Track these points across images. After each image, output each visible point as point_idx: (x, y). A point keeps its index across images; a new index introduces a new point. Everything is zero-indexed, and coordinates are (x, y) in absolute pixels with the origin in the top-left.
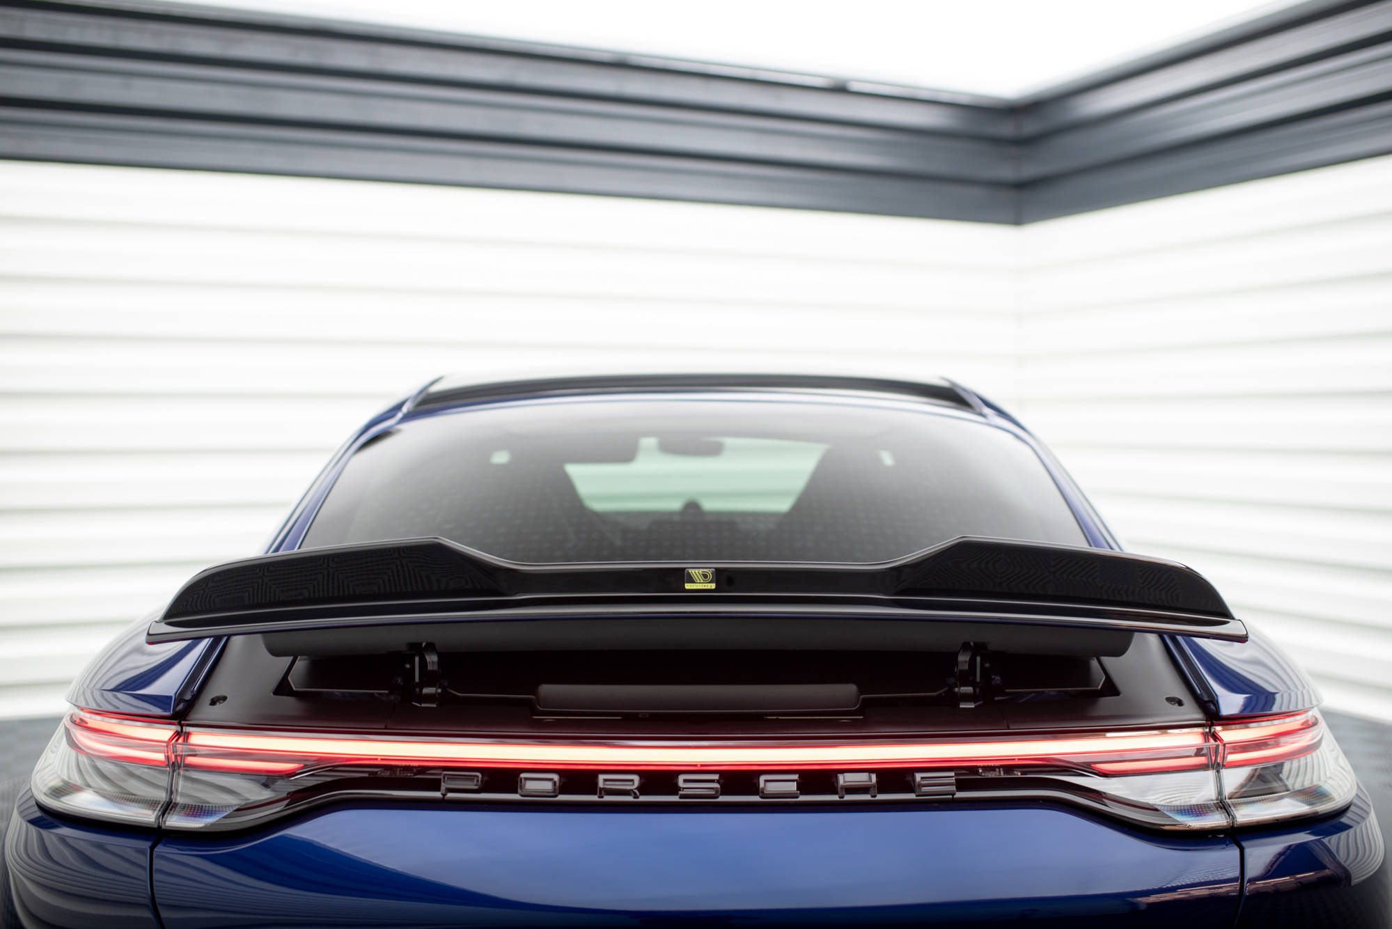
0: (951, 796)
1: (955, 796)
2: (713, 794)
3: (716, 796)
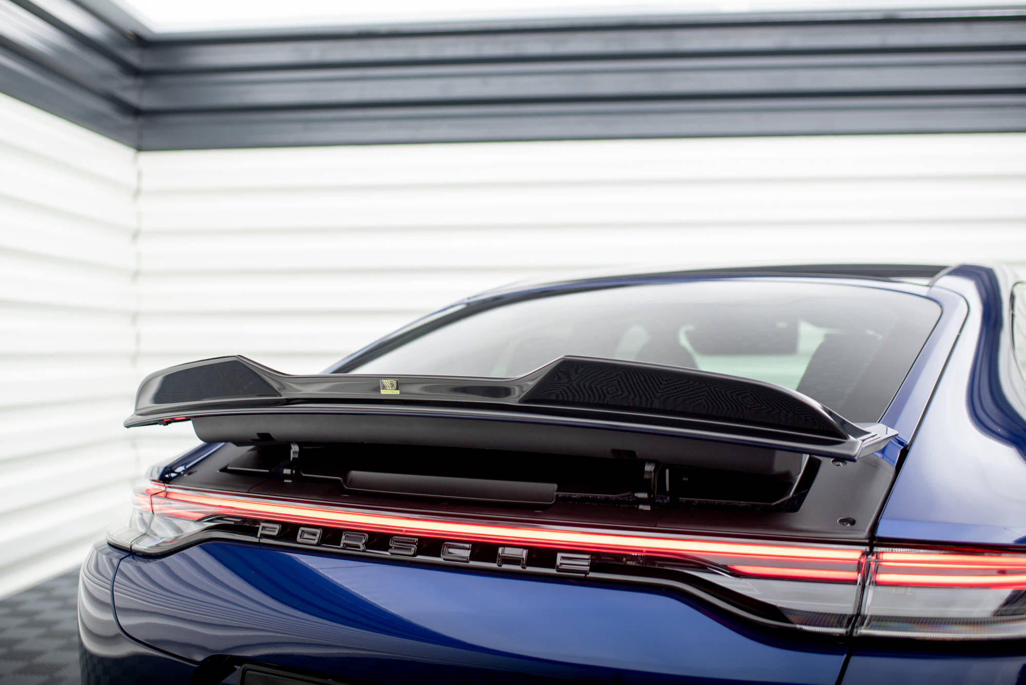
0: (584, 575)
1: (587, 576)
2: (412, 553)
3: (414, 555)
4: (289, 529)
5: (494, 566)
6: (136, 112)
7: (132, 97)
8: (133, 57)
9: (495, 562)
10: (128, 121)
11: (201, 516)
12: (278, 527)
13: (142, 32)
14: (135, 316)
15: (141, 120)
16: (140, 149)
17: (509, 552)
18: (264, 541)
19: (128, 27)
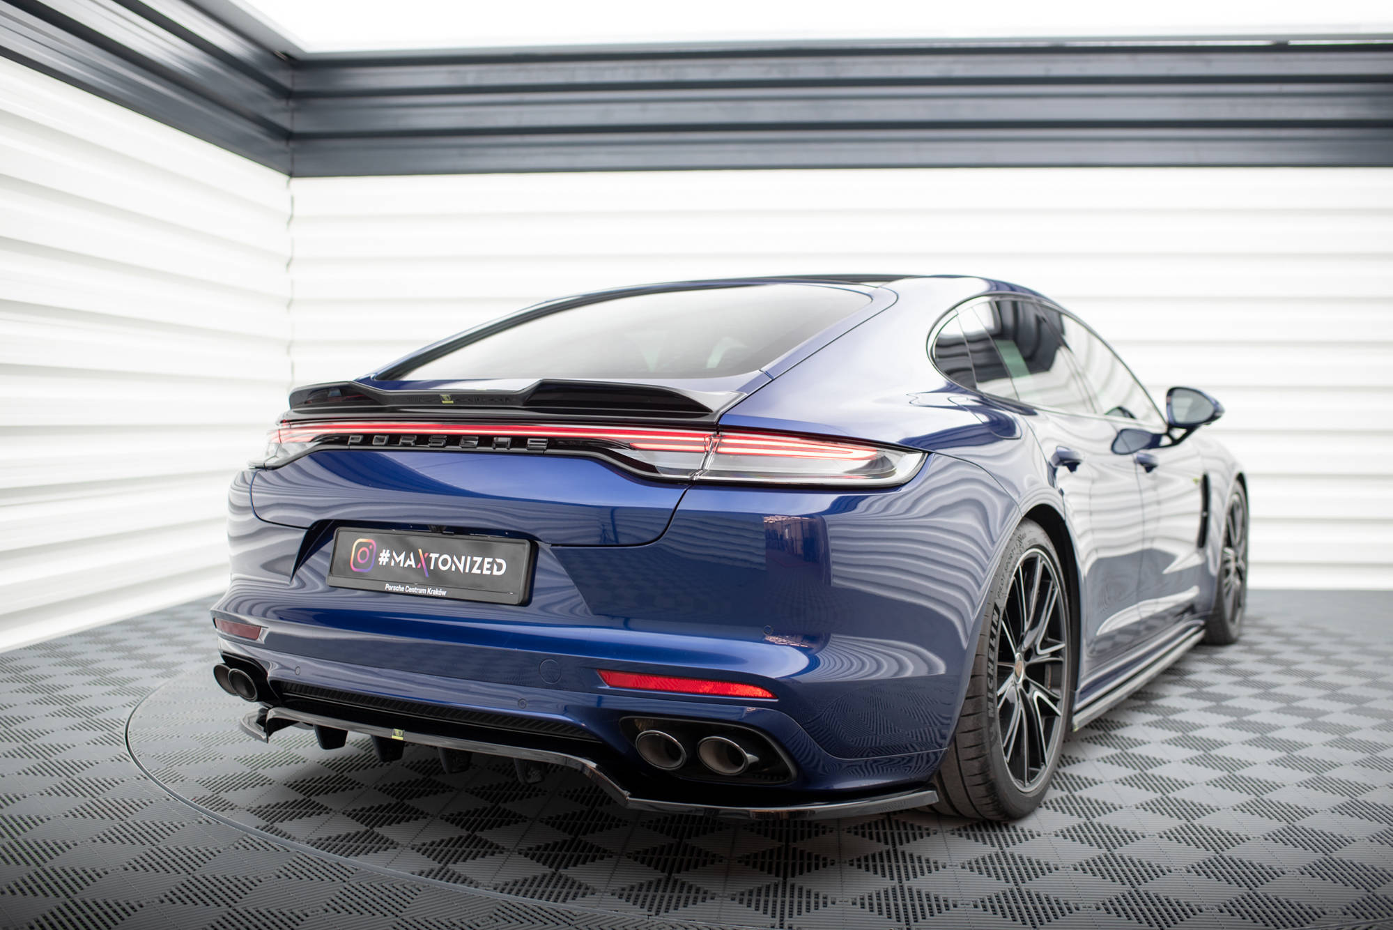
0: (543, 452)
1: (545, 452)
2: (442, 444)
3: (444, 446)
4: (367, 438)
5: (490, 449)
6: (288, 135)
7: (283, 120)
8: (284, 78)
9: (490, 446)
10: (280, 145)
11: (311, 439)
12: (361, 437)
13: (291, 52)
14: (290, 346)
15: (292, 144)
16: (291, 175)
17: (501, 440)
18: (352, 447)
19: (278, 48)
